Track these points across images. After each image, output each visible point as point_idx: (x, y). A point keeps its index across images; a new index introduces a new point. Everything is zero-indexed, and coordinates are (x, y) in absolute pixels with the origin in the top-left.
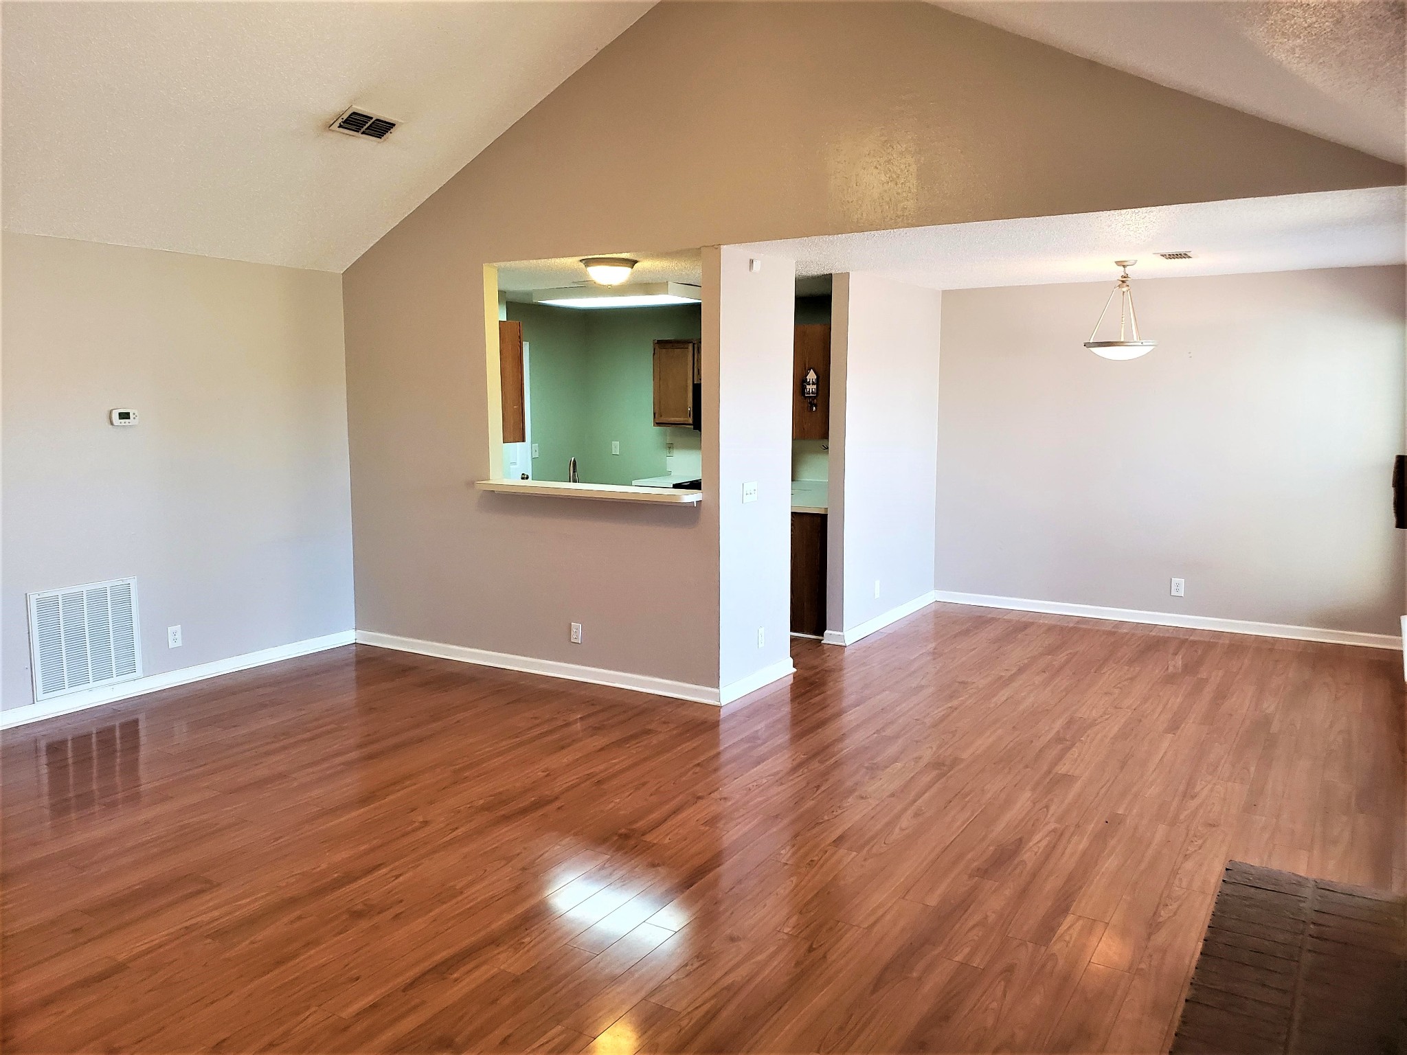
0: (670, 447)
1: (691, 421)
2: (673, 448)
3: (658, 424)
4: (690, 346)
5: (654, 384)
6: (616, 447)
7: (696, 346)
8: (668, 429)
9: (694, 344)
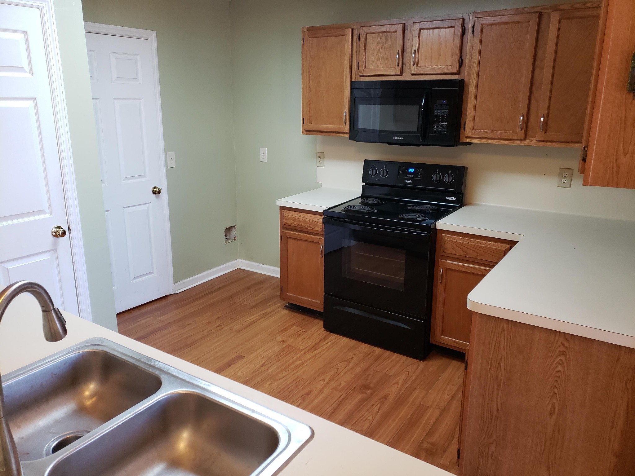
0: (321, 156)
1: (346, 128)
2: (324, 158)
3: (308, 131)
4: (349, 31)
5: (303, 83)
6: (264, 154)
7: (355, 32)
8: (319, 137)
9: (353, 29)
